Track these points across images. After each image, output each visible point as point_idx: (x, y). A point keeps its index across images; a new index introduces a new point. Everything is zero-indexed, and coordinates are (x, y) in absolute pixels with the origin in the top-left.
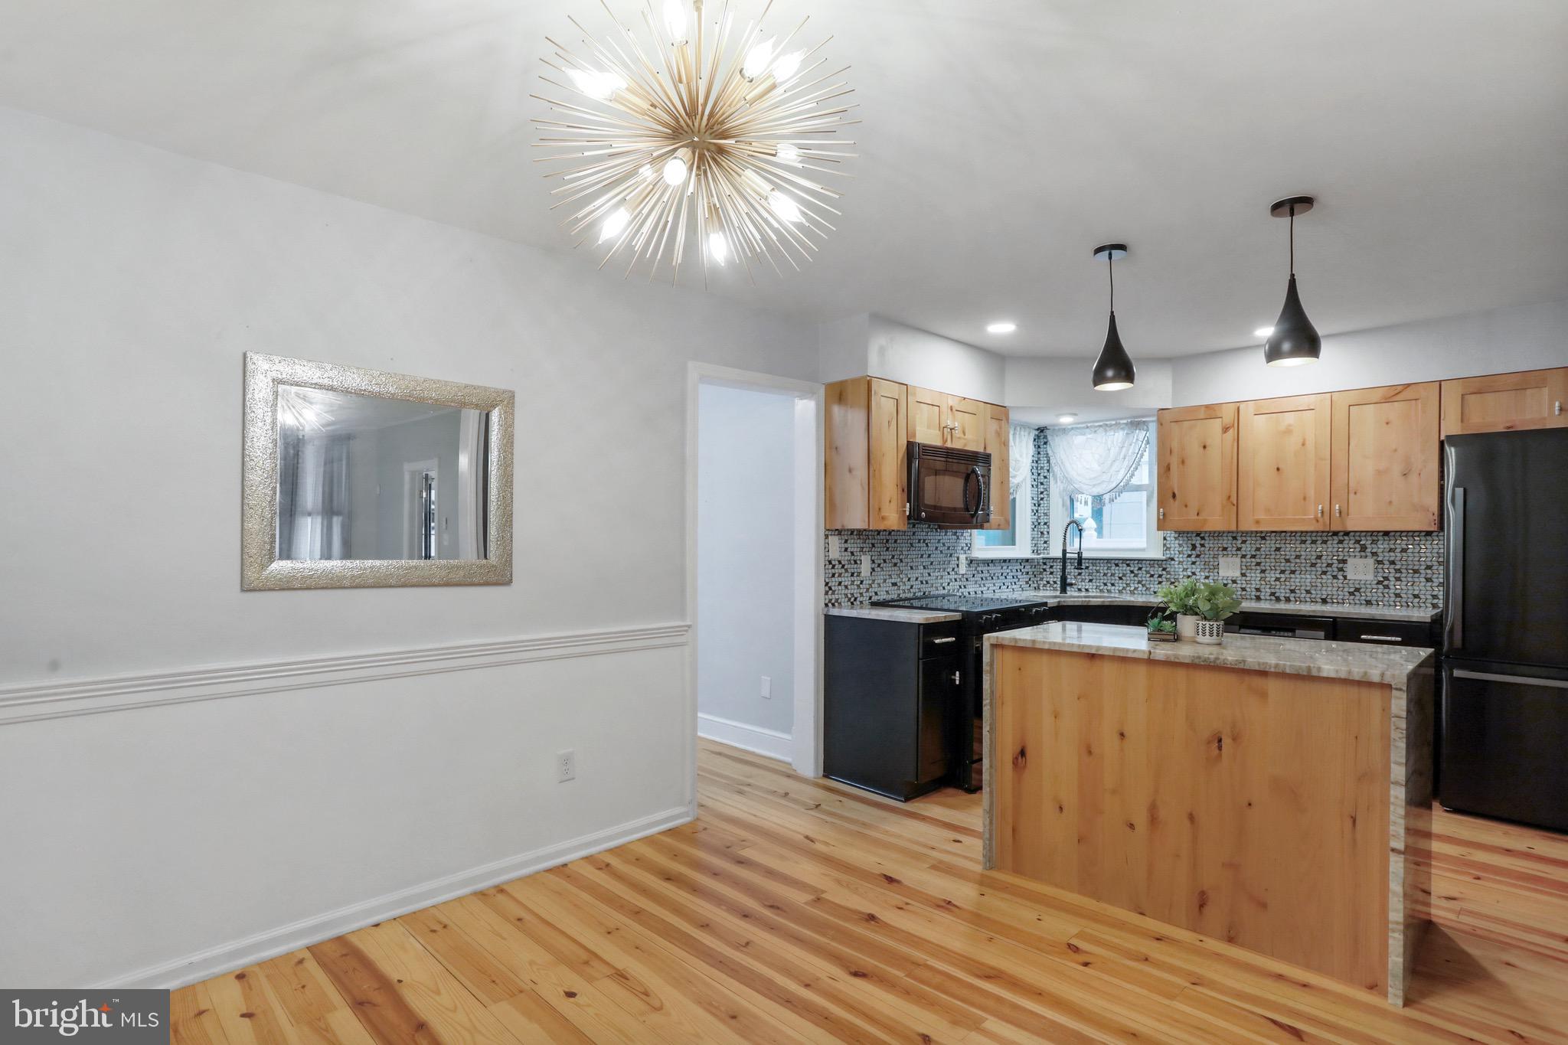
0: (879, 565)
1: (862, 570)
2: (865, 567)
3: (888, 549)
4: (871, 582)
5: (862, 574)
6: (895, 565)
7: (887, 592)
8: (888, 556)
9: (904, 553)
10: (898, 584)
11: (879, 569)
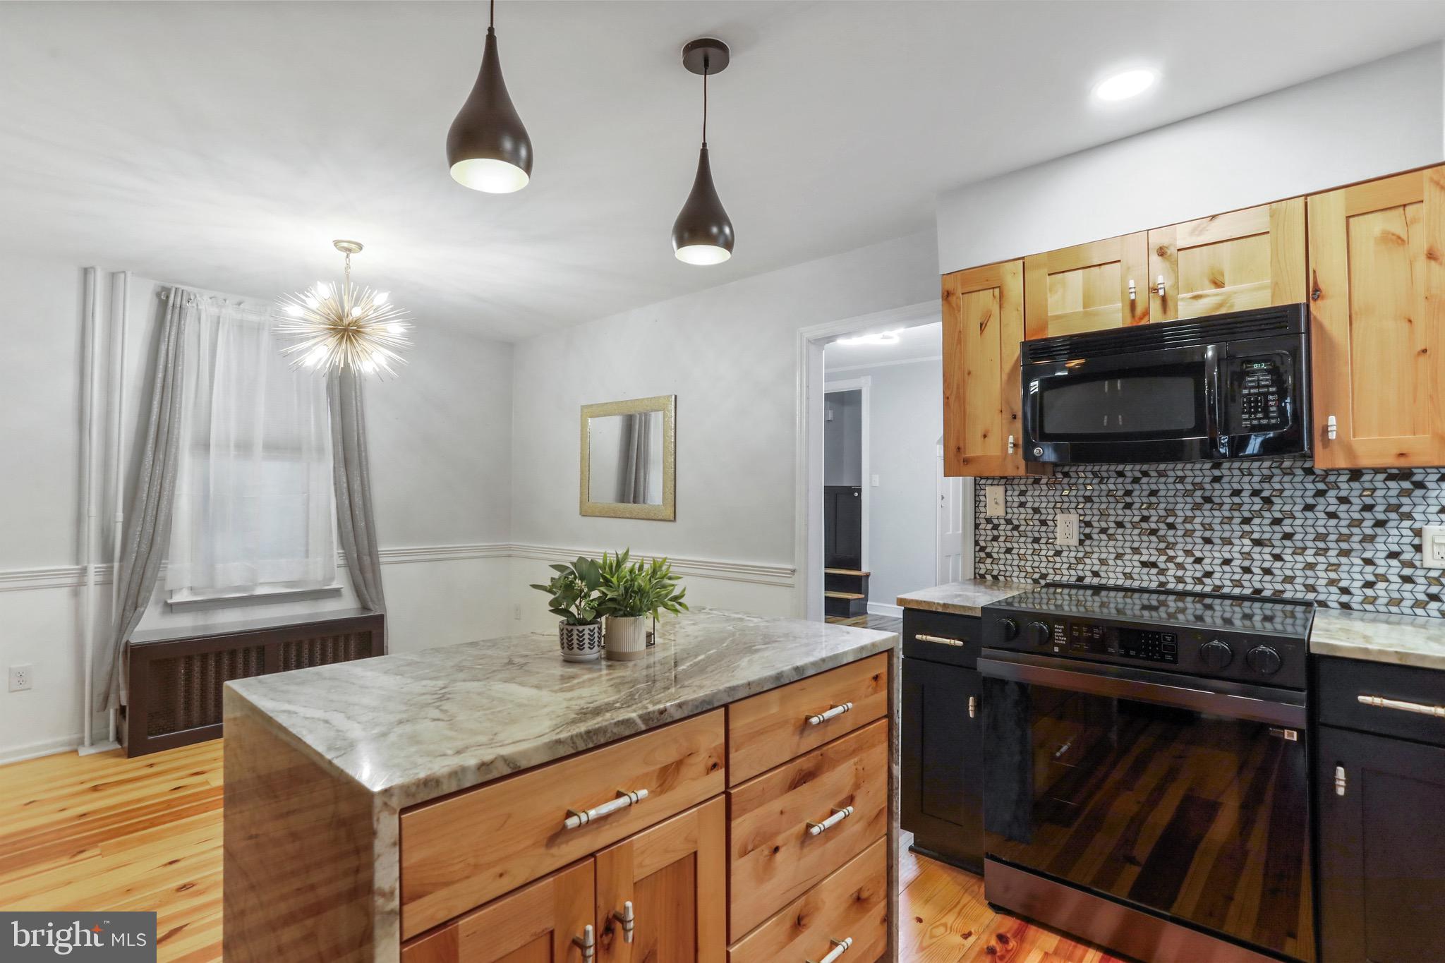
0: (1104, 531)
1: (1058, 535)
2: (1066, 529)
3: (1128, 506)
4: (1081, 555)
5: (1058, 542)
6: (1153, 532)
7: (1128, 576)
8: (1130, 517)
9: (1180, 513)
10: (1162, 566)
11: (1104, 537)
